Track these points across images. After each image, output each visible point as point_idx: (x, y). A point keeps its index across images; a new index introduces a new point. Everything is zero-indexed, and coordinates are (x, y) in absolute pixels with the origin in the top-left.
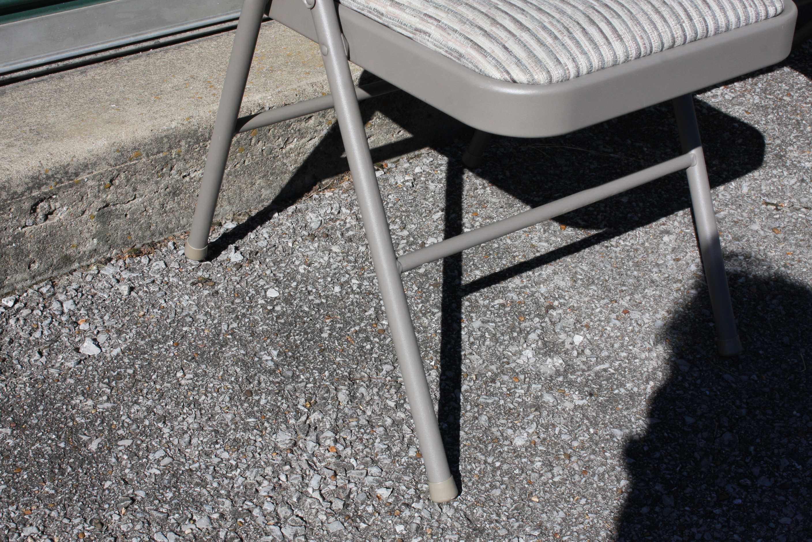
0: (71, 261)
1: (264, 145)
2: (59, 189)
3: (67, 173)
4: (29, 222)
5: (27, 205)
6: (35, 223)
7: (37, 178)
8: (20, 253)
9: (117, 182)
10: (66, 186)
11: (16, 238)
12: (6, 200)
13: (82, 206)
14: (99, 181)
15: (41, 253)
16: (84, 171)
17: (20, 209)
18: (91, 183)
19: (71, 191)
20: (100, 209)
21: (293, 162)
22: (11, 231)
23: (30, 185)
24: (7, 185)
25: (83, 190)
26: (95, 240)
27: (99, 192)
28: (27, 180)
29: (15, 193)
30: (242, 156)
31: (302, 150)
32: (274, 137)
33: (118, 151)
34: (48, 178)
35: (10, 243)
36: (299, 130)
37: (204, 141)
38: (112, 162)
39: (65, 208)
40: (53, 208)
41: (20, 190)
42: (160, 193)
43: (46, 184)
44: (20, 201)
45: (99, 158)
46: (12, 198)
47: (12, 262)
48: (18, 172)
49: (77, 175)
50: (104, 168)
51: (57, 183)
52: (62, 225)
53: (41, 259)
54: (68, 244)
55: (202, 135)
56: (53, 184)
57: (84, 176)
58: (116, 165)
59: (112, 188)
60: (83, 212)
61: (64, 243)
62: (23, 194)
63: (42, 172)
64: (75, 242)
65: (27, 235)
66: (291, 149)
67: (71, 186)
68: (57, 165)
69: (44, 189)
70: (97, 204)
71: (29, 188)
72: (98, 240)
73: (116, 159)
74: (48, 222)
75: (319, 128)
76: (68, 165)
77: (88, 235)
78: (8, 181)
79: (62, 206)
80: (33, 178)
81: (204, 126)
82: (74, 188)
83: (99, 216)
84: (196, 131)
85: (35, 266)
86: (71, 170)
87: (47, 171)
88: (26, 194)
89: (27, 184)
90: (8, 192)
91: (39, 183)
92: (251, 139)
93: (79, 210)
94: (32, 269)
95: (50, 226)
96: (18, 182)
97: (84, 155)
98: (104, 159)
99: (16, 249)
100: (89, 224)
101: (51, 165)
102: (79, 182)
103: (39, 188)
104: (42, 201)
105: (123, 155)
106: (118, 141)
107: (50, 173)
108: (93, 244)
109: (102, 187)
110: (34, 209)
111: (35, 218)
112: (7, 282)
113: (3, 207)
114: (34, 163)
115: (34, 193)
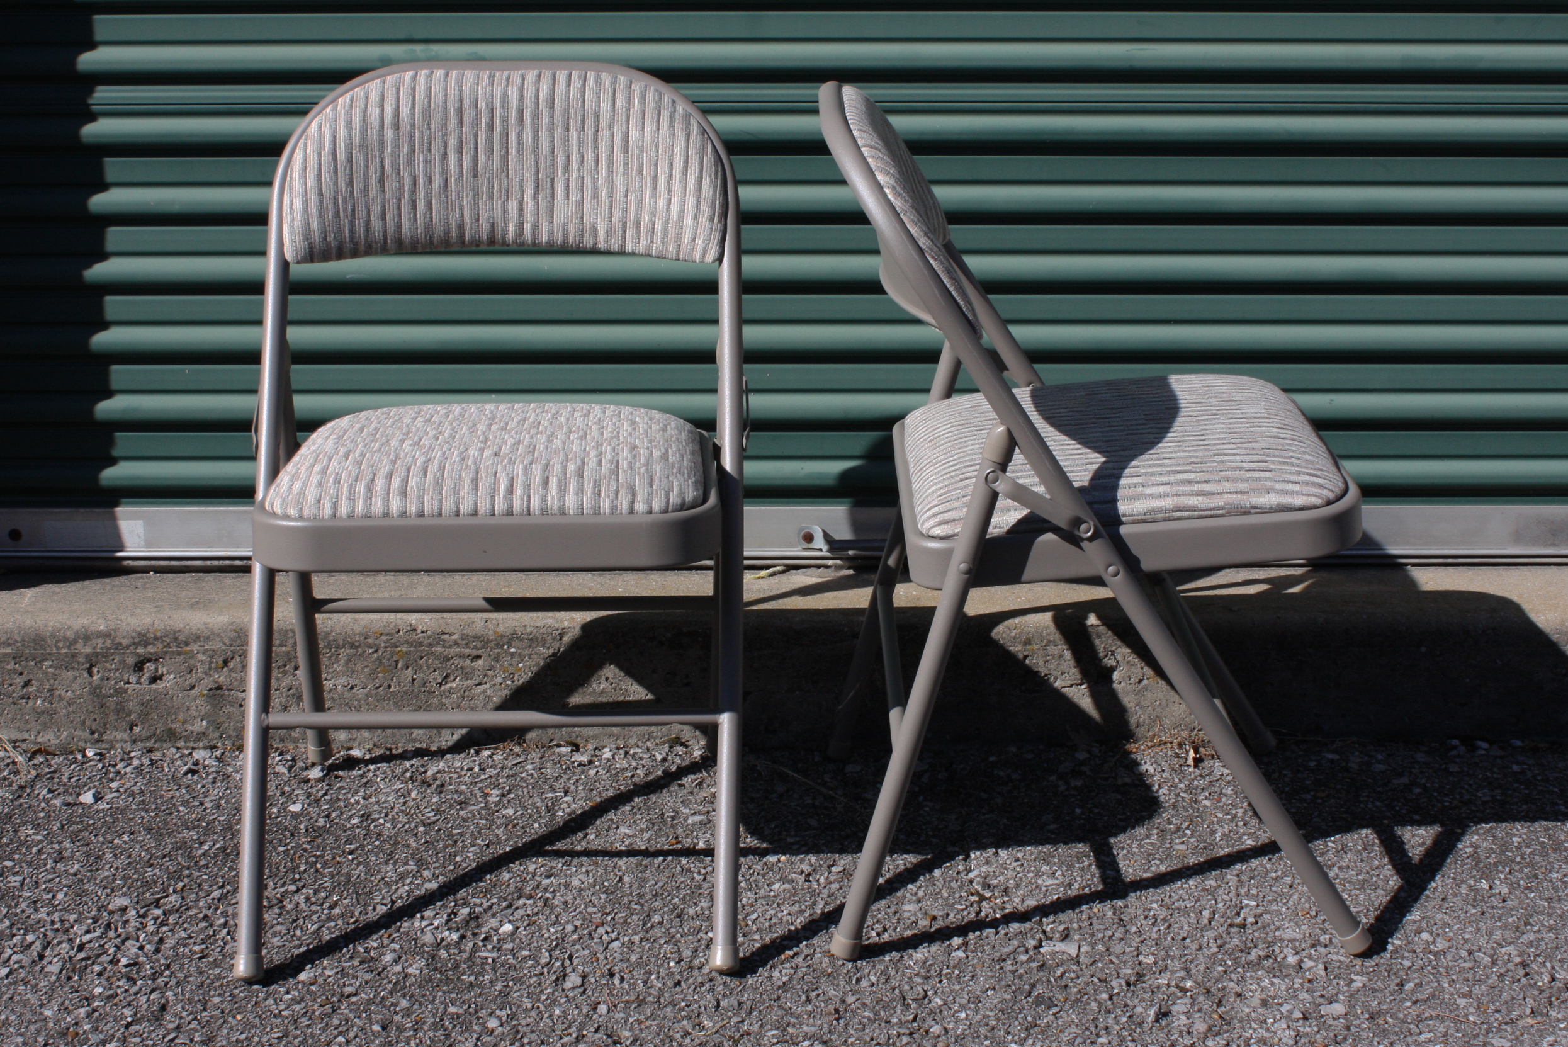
0: (176, 737)
1: (415, 673)
2: (166, 653)
3: (176, 639)
4: (133, 679)
5: (131, 660)
6: (139, 683)
7: (144, 635)
8: (120, 709)
9: (231, 665)
10: (173, 652)
11: (119, 692)
12: (110, 649)
13: (191, 680)
14: (211, 657)
15: (144, 716)
16: (195, 642)
17: (122, 662)
18: (200, 657)
19: (180, 659)
20: (211, 689)
21: (454, 705)
22: (113, 682)
23: (137, 640)
24: (113, 633)
25: (192, 662)
26: (204, 723)
27: (210, 669)
28: (134, 634)
29: (120, 644)
30: (385, 679)
31: (466, 694)
32: (428, 668)
33: (235, 631)
34: (156, 638)
35: (111, 696)
36: (462, 668)
37: (337, 647)
38: (228, 642)
39: (172, 676)
40: (160, 672)
41: (125, 642)
42: (281, 693)
43: (154, 644)
44: (123, 653)
45: (213, 633)
46: (116, 649)
47: (112, 717)
48: (128, 624)
49: (187, 644)
50: (216, 645)
51: (165, 647)
52: (168, 694)
53: (143, 723)
54: (174, 717)
55: (335, 640)
56: (161, 646)
57: (194, 648)
58: (231, 645)
59: (225, 669)
60: (193, 687)
61: (168, 714)
62: (127, 647)
63: (151, 631)
64: (181, 717)
65: (129, 691)
66: (451, 688)
67: (179, 654)
68: (168, 628)
69: (150, 649)
70: (207, 683)
71: (134, 643)
72: (208, 722)
73: (232, 640)
74: (154, 686)
75: (490, 673)
76: (179, 631)
77: (195, 714)
78: (115, 630)
79: (169, 673)
80: (140, 634)
81: (338, 631)
82: (182, 657)
83: (209, 696)
84: (328, 634)
85: (137, 730)
86: (181, 638)
87: (156, 631)
88: (131, 648)
89: (133, 638)
90: (113, 640)
91: (145, 641)
92: (397, 662)
93: (187, 682)
94: (134, 732)
95: (154, 691)
96: (125, 634)
97: (199, 626)
98: (218, 635)
99: (117, 704)
100: (197, 701)
101: (162, 626)
102: (186, 653)
103: (145, 646)
104: (149, 661)
105: (239, 637)
106: (238, 621)
107: (159, 634)
108: (201, 726)
109: (213, 665)
110: (139, 667)
111: (140, 677)
112: (105, 737)
113: (105, 655)
114: (148, 620)
115: (140, 650)
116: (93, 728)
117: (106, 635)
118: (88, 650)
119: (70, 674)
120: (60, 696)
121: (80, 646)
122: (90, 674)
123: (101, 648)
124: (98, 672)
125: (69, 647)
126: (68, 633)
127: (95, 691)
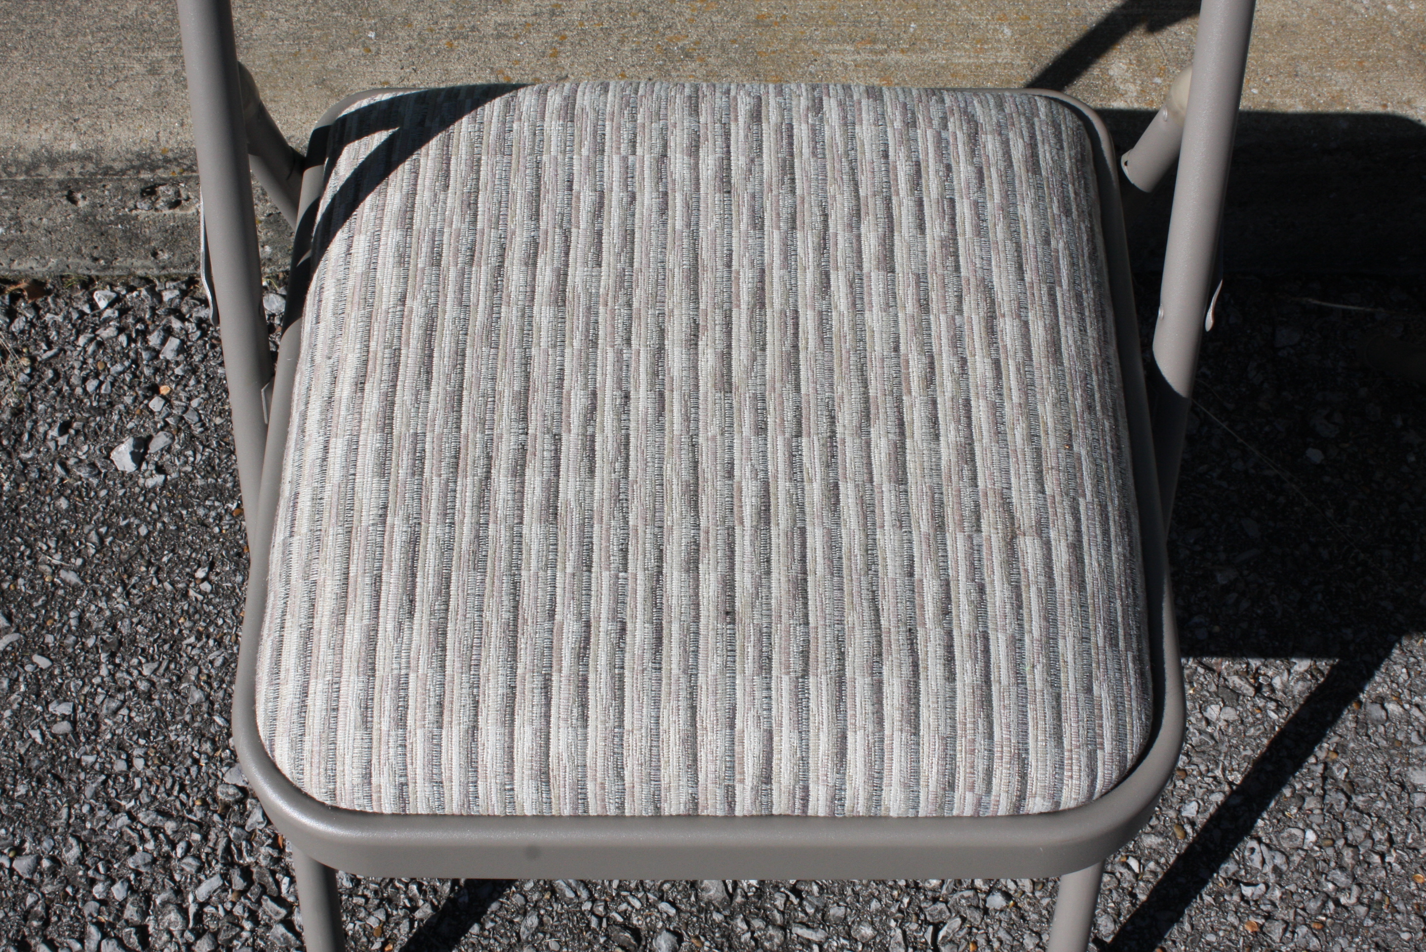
2: (188, 178)
4: (143, 204)
5: (133, 185)
6: (153, 208)
7: (147, 156)
8: (132, 236)
11: (124, 219)
12: (95, 174)
15: (172, 243)
17: (120, 188)
20: (271, 215)
22: (111, 209)
23: (136, 163)
24: (94, 153)
28: (129, 156)
29: (109, 167)
34: (167, 160)
35: (112, 222)
40: (184, 196)
41: (117, 166)
43: (166, 168)
44: (119, 178)
46: (105, 173)
47: (121, 244)
48: (116, 140)
51: (184, 170)
53: (171, 250)
56: (177, 170)
62: (123, 172)
63: (157, 150)
65: (141, 218)
68: (184, 147)
69: (161, 172)
70: (264, 209)
71: (133, 167)
72: (275, 249)
74: (177, 212)
78: (97, 150)
80: (139, 155)
83: (269, 223)
85: (164, 256)
87: (164, 151)
88: (130, 173)
89: (130, 161)
90: (97, 164)
91: (151, 164)
94: (160, 258)
95: (181, 218)
96: (114, 156)
99: (125, 231)
101: (172, 143)
103: (151, 169)
104: (163, 185)
107: (170, 156)
110: (149, 191)
111: (153, 203)
112: (117, 264)
113: (90, 181)
114: (148, 132)
115: (146, 175)
116: (95, 255)
117: (85, 158)
118: (59, 176)
119: (39, 202)
120: (31, 224)
121: (45, 170)
122: (74, 201)
123: (81, 173)
124: (84, 198)
125: (27, 172)
126: (21, 156)
127: (85, 219)
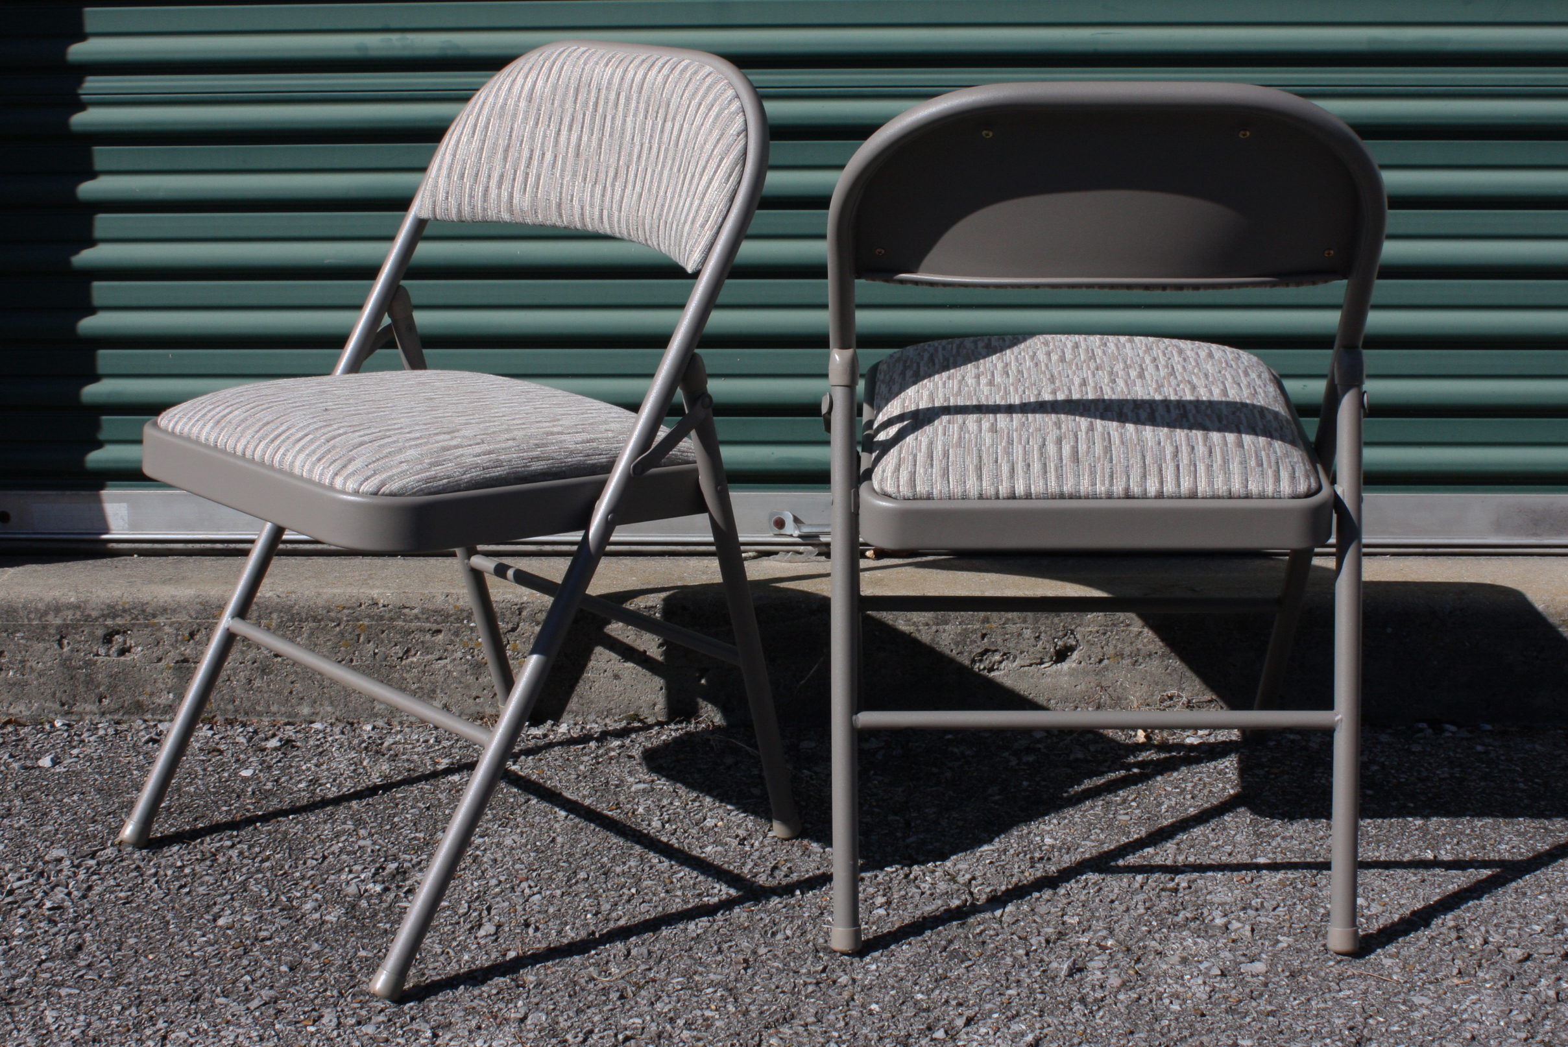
0: (143, 709)
1: (377, 648)
2: (134, 625)
3: (144, 611)
4: (102, 651)
5: (100, 632)
6: (108, 655)
7: (113, 607)
8: (90, 681)
9: (197, 637)
10: (141, 624)
11: (89, 664)
12: (79, 620)
13: (158, 652)
14: (178, 630)
15: (113, 688)
16: (162, 614)
17: (92, 633)
18: (167, 629)
19: (147, 631)
20: (177, 662)
21: (415, 680)
22: (82, 654)
23: (106, 612)
24: (82, 605)
25: (159, 634)
26: (171, 696)
27: (176, 641)
28: (103, 606)
29: (89, 616)
30: (347, 653)
31: (427, 668)
32: (390, 642)
33: (201, 603)
34: (124, 611)
35: (80, 668)
36: (422, 642)
37: (300, 621)
38: (194, 614)
39: (140, 649)
40: (128, 644)
41: (94, 614)
42: (246, 666)
43: (122, 617)
44: (93, 625)
45: (180, 606)
46: (86, 621)
47: (82, 689)
48: (98, 597)
49: (154, 616)
50: (183, 618)
51: (133, 619)
52: (135, 666)
53: (111, 695)
54: (141, 689)
55: (298, 614)
56: (129, 618)
57: (161, 620)
58: (197, 618)
59: (192, 642)
60: (160, 660)
61: (136, 686)
62: (97, 619)
63: (120, 603)
64: (148, 689)
65: (99, 663)
66: (412, 662)
67: (147, 626)
68: (137, 601)
69: (119, 621)
70: (174, 655)
71: (103, 615)
72: (175, 695)
73: (198, 612)
74: (122, 658)
75: (450, 647)
76: (147, 603)
77: (162, 686)
78: (86, 602)
79: (136, 646)
80: (109, 606)
81: (302, 605)
82: (150, 629)
83: (175, 669)
84: (292, 607)
85: (106, 702)
86: (149, 610)
87: (124, 603)
88: (100, 620)
89: (102, 610)
90: (83, 612)
91: (114, 613)
92: (359, 636)
93: (155, 655)
94: (103, 704)
95: (123, 663)
96: (94, 606)
97: (166, 598)
98: (185, 608)
99: (86, 676)
100: (165, 674)
101: (130, 599)
102: (154, 625)
103: (114, 618)
104: (118, 633)
105: (205, 609)
106: (204, 594)
107: (127, 606)
108: (168, 699)
109: (179, 638)
110: (108, 639)
111: (109, 649)
112: (75, 709)
113: (75, 626)
114: (118, 593)
115: (109, 622)
116: (64, 700)
117: (77, 607)
118: (58, 621)
119: (41, 645)
120: (31, 667)
121: (50, 617)
122: (61, 645)
123: (71, 620)
124: (69, 643)
125: (40, 619)
126: (39, 605)
127: (65, 663)
